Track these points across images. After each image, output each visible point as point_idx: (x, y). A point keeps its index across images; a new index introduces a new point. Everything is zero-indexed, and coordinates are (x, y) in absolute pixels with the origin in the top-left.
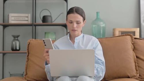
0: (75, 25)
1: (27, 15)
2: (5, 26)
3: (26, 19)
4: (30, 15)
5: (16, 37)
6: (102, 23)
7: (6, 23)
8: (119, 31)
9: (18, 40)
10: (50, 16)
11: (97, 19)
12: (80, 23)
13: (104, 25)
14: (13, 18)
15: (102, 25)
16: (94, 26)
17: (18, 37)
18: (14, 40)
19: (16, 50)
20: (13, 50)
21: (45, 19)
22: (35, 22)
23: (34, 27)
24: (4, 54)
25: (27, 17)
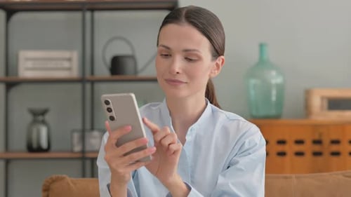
0: (179, 64)
1: (67, 54)
2: (10, 86)
3: (66, 64)
4: (75, 55)
5: (39, 115)
6: (274, 73)
7: (11, 78)
9: (44, 122)
10: (132, 57)
11: (262, 63)
12: (200, 59)
13: (279, 80)
14: (30, 64)
15: (275, 79)
16: (253, 82)
17: (44, 112)
18: (35, 122)
19: (40, 150)
20: (30, 149)
21: (117, 66)
22: (92, 73)
23: (88, 86)
24: (8, 162)
25: (69, 60)
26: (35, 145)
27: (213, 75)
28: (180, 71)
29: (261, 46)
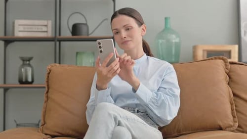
1: (45, 22)
2: (7, 42)
3: (44, 29)
4: (50, 23)
5: (26, 61)
6: (174, 36)
7: (9, 36)
8: (204, 51)
9: (29, 65)
10: (86, 24)
11: (166, 29)
13: (177, 40)
14: (21, 28)
15: (174, 39)
16: (160, 41)
17: (30, 59)
18: (24, 65)
19: (27, 82)
20: (21, 82)
21: (76, 29)
22: (60, 35)
23: (58, 43)
24: (6, 90)
25: (46, 26)
26: (24, 80)
27: (143, 35)
28: (126, 36)
29: (166, 19)
